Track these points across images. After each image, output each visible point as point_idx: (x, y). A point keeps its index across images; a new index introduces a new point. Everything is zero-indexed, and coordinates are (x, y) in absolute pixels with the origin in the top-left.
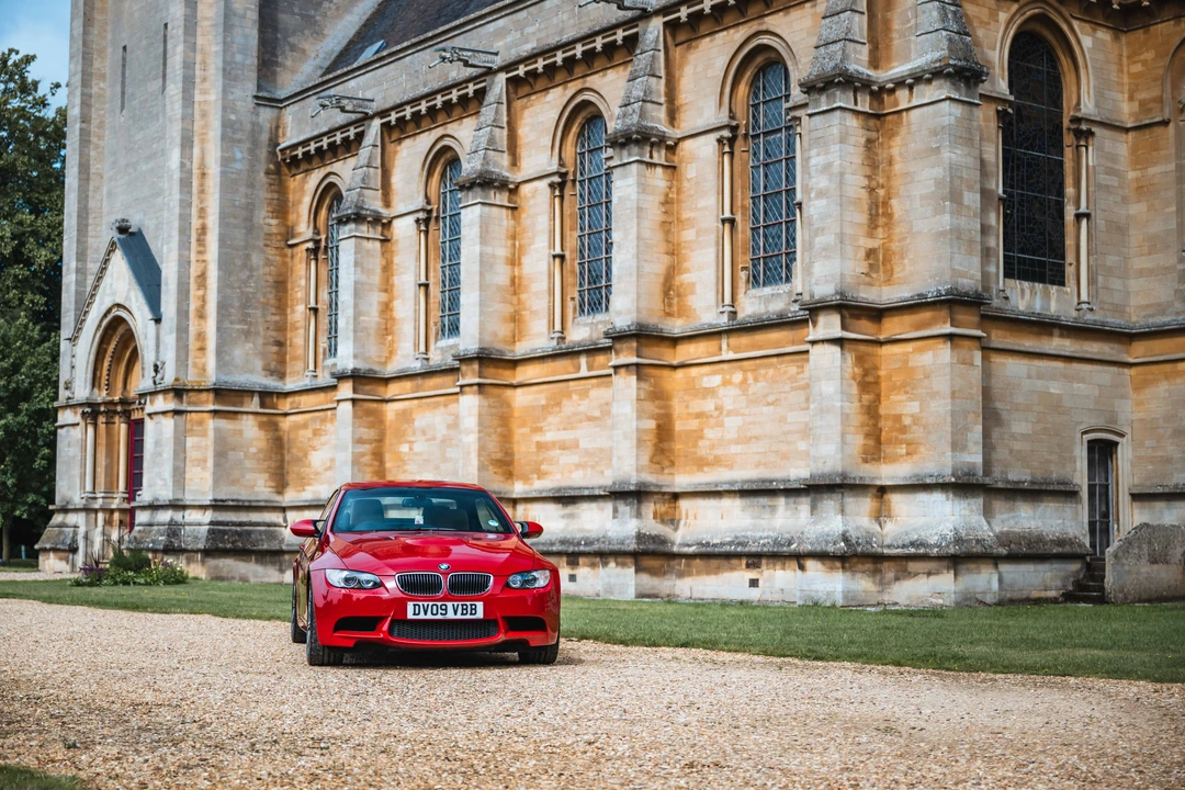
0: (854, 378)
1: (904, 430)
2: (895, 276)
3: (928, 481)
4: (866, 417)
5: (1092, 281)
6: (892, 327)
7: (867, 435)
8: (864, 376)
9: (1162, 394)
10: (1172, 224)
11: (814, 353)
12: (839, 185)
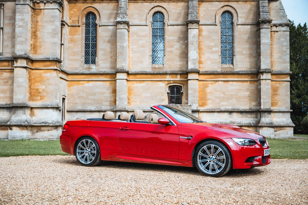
0: (28, 78)
1: (39, 93)
2: (38, 52)
3: (49, 106)
4: (29, 89)
5: (63, 60)
6: (36, 65)
7: (30, 94)
8: (30, 77)
9: (76, 88)
10: (80, 50)
11: (16, 70)
12: (27, 25)
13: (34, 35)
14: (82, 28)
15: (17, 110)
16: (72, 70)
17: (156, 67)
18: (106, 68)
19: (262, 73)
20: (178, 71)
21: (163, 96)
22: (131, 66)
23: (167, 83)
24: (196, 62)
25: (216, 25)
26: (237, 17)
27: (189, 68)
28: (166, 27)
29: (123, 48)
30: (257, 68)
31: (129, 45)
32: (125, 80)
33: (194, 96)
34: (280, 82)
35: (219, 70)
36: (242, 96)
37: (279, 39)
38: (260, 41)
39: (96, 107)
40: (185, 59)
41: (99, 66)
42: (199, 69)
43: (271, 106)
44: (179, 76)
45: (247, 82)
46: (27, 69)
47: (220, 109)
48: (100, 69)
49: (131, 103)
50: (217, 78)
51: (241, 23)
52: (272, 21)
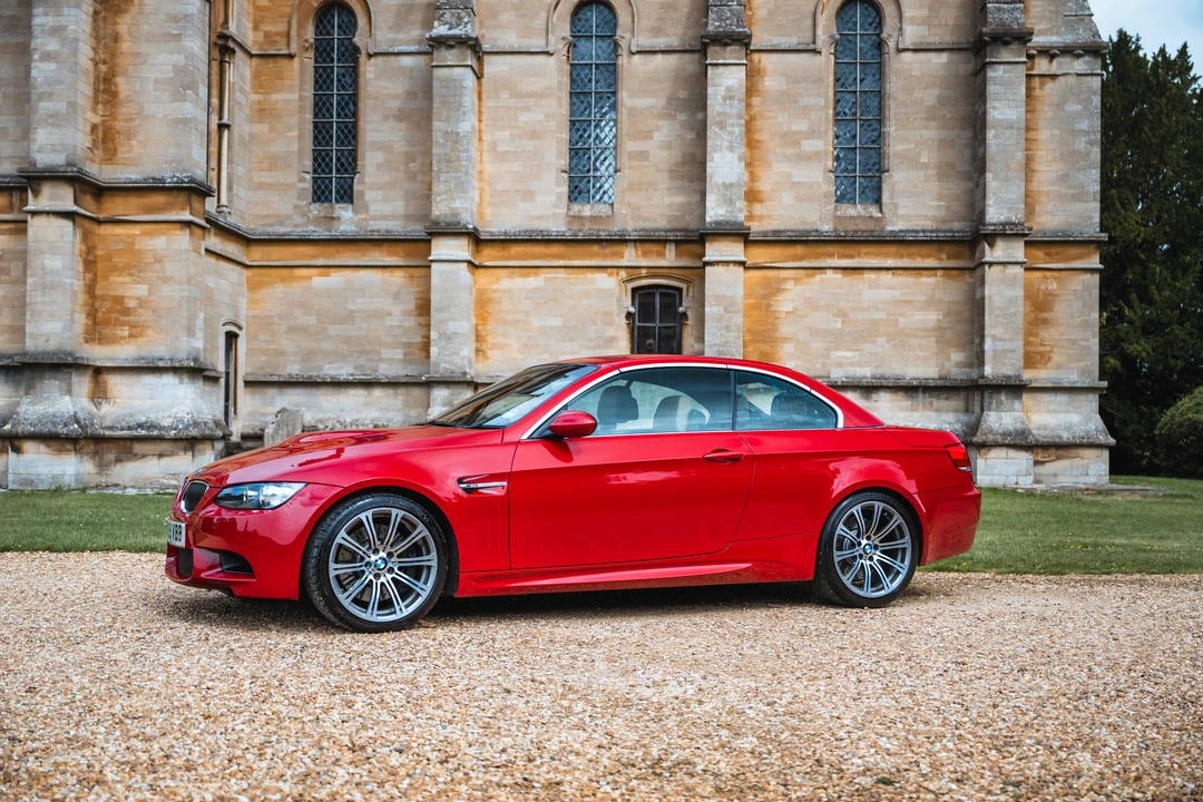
0: (81, 255)
1: (127, 311)
2: (120, 155)
3: (161, 364)
4: (87, 296)
5: (230, 188)
6: (115, 207)
7: (88, 315)
8: (88, 254)
9: (277, 295)
10: (295, 147)
11: (35, 224)
12: (75, 51)
13: (105, 89)
14: (302, 63)
15: (42, 379)
16: (263, 225)
17: (584, 214)
18: (394, 217)
19: (991, 238)
20: (667, 231)
21: (610, 325)
22: (488, 211)
23: (624, 275)
24: (734, 197)
25: (816, 52)
26: (896, 20)
27: (708, 219)
28: (623, 61)
29: (456, 142)
30: (973, 220)
31: (480, 131)
32: (465, 265)
33: (727, 327)
34: (1063, 273)
35: (826, 227)
36: (912, 329)
37: (1060, 106)
38: (985, 114)
39: (355, 367)
40: (696, 186)
41: (366, 209)
42: (746, 224)
43: (1022, 365)
44: (670, 251)
45: (933, 272)
46: (78, 219)
47: (829, 377)
48: (371, 222)
49: (489, 353)
50: (818, 257)
51: (914, 44)
52: (1032, 34)
